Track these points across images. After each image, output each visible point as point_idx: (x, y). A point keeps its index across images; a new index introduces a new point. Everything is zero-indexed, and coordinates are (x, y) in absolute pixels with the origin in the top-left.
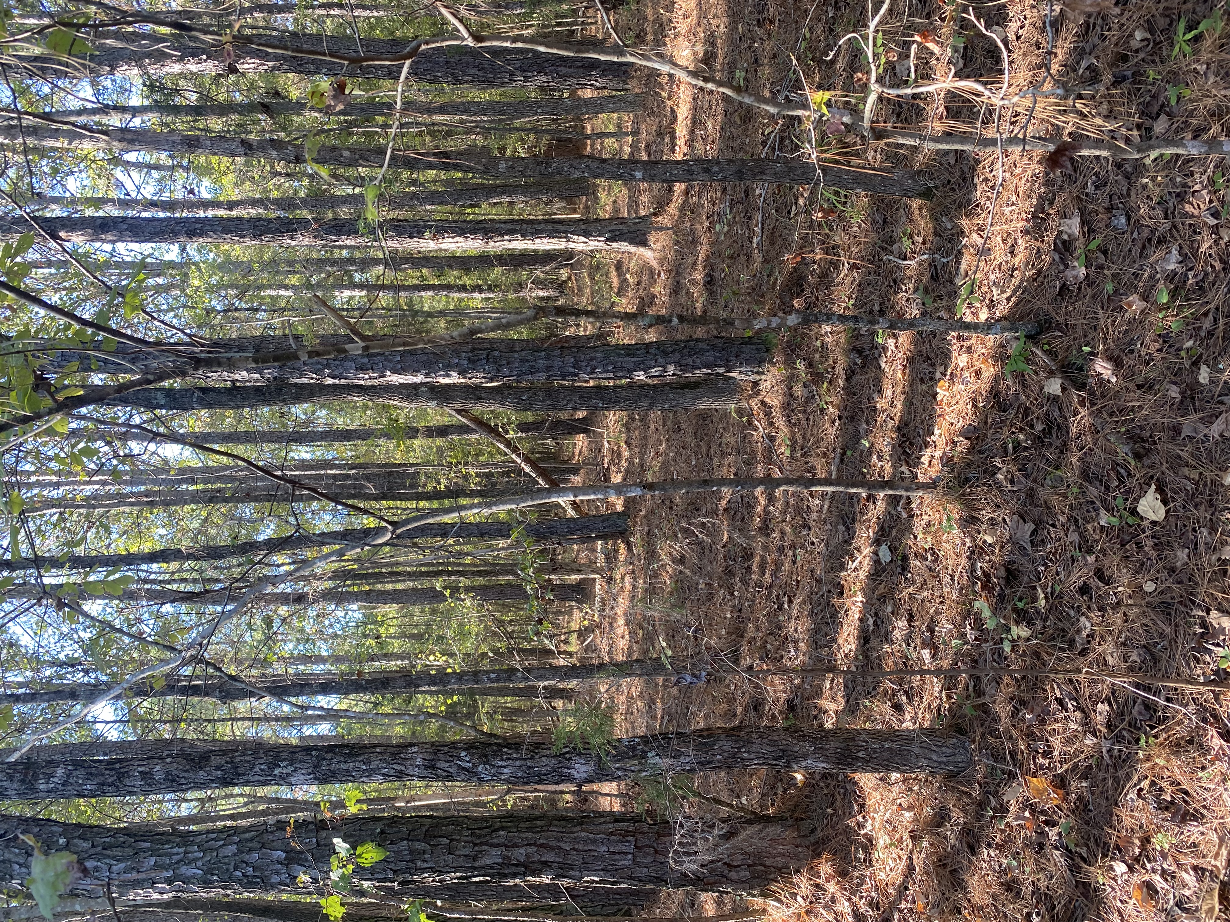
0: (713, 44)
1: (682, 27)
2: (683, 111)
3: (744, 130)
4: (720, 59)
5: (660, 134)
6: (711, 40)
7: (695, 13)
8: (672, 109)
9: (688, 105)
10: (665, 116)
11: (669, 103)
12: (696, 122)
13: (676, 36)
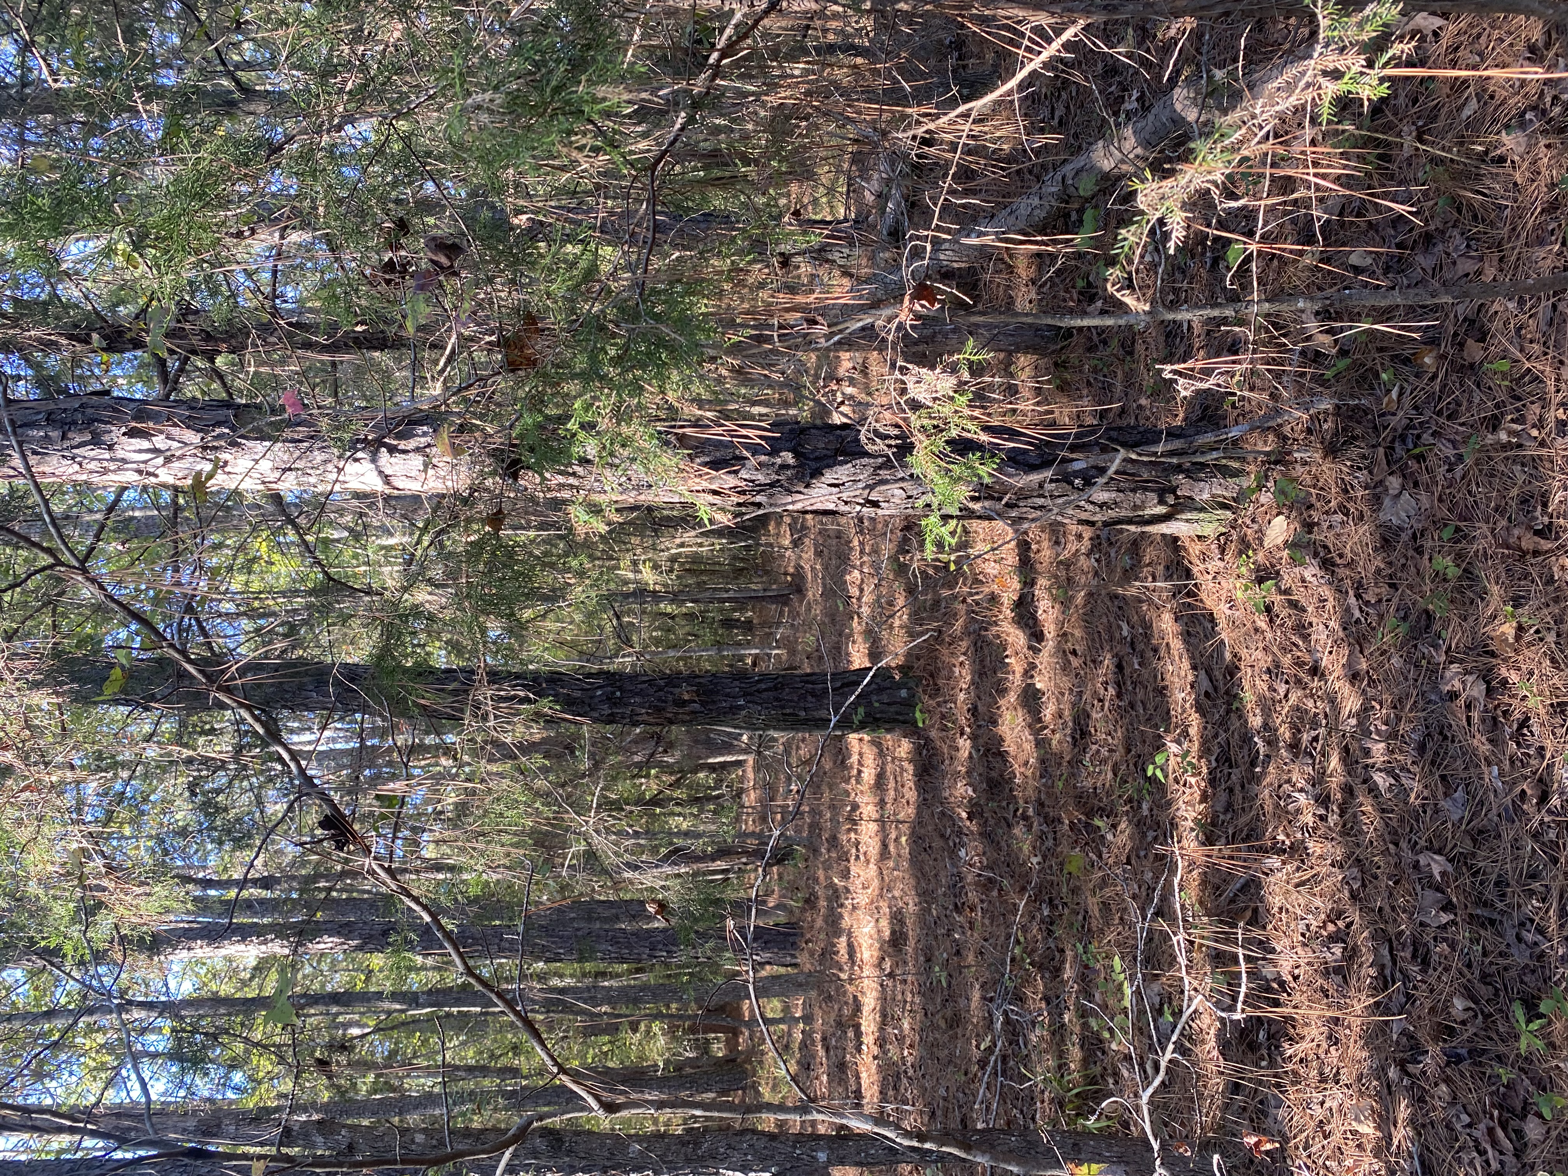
0: (902, 922)
1: (862, 898)
2: (870, 1001)
3: (951, 1037)
4: (912, 942)
5: (839, 1024)
6: (897, 918)
7: (876, 883)
8: (855, 997)
9: (874, 994)
10: (846, 1003)
11: (850, 989)
12: (885, 1018)
13: (854, 908)
